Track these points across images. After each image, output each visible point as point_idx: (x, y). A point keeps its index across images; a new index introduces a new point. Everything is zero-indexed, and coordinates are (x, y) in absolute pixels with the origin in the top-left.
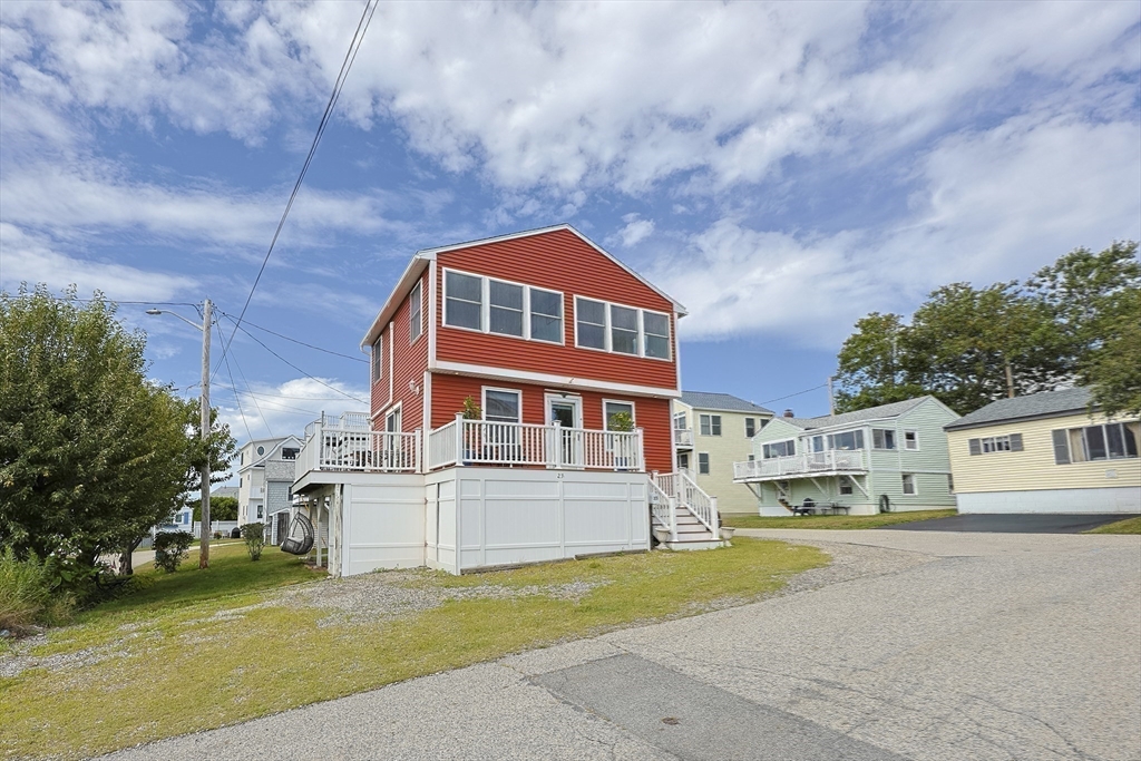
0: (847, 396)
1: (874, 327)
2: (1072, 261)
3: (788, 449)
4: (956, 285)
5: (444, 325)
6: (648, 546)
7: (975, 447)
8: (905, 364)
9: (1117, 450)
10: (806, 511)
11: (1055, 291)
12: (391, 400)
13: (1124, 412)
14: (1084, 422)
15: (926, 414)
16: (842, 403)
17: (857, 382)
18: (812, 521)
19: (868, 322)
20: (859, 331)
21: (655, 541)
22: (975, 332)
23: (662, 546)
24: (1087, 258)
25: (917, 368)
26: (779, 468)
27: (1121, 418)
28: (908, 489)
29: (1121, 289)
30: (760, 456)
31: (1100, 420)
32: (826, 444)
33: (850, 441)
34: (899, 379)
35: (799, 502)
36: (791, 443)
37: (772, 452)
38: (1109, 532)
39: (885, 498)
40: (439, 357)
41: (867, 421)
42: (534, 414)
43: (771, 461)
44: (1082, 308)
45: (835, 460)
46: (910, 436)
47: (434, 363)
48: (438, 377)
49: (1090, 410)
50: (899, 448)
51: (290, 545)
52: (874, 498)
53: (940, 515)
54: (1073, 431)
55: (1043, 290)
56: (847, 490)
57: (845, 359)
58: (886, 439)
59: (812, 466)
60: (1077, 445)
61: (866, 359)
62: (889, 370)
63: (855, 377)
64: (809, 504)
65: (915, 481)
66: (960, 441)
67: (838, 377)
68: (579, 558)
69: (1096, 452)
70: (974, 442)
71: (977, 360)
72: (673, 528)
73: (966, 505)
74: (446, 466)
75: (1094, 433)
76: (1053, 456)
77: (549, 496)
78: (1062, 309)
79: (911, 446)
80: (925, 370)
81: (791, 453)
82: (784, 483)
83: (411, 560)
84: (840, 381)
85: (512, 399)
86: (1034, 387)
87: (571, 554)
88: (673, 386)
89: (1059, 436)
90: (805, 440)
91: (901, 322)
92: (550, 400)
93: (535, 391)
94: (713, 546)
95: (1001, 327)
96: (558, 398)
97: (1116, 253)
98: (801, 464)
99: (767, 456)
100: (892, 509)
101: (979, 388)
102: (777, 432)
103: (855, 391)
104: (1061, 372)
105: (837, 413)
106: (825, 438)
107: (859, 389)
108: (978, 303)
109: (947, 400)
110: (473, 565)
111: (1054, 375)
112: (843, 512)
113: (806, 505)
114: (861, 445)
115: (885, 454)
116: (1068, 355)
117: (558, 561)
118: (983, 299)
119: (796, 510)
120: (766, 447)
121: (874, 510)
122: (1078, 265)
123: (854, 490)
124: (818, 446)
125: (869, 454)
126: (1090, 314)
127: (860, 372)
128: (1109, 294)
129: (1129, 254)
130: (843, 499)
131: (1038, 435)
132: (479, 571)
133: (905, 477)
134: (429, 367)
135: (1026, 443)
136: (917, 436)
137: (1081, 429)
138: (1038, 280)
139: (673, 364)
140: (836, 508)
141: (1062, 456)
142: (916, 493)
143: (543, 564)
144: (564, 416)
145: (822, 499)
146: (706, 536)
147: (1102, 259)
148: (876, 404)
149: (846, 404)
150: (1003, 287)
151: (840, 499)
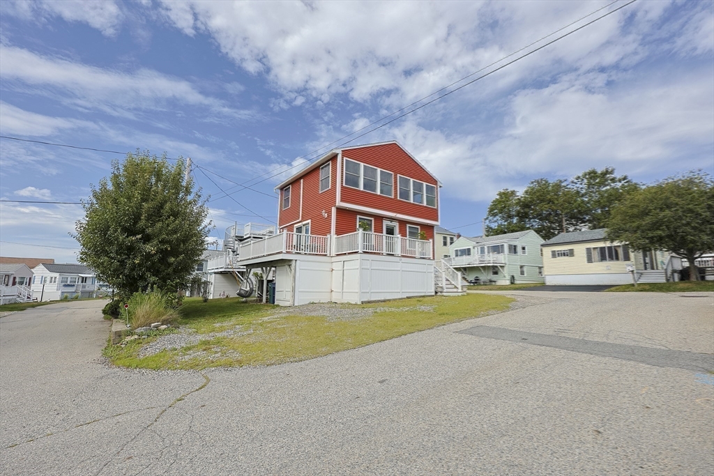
0: (491, 228)
1: (506, 196)
2: (589, 173)
3: (467, 252)
4: (542, 179)
5: (344, 185)
6: (434, 294)
7: (554, 254)
8: (518, 214)
9: (611, 258)
10: (476, 283)
11: (582, 187)
12: (300, 219)
13: (617, 241)
14: (601, 245)
15: (529, 239)
16: (488, 231)
17: (496, 221)
18: (480, 287)
19: (504, 193)
20: (498, 197)
21: (436, 293)
22: (550, 201)
23: (439, 294)
24: (594, 172)
25: (523, 216)
26: (464, 261)
27: (616, 243)
28: (522, 273)
29: (608, 187)
30: (453, 255)
31: (608, 244)
32: (486, 250)
33: (497, 249)
34: (515, 220)
35: (471, 277)
36: (469, 250)
37: (459, 253)
38: (612, 291)
39: (513, 277)
40: (342, 200)
41: (505, 240)
42: (378, 230)
43: (459, 258)
44: (593, 195)
45: (491, 259)
46: (524, 248)
47: (339, 203)
48: (339, 210)
49: (604, 239)
50: (518, 254)
51: (243, 292)
52: (508, 277)
53: (539, 285)
54: (594, 248)
55: (578, 185)
56: (496, 273)
57: (491, 210)
58: (513, 249)
59: (481, 261)
60: (596, 255)
61: (501, 211)
62: (510, 217)
63: (495, 219)
64: (477, 279)
65: (525, 269)
66: (547, 251)
67: (487, 219)
68: (408, 298)
69: (603, 258)
70: (553, 252)
71: (550, 214)
72: (444, 285)
73: (550, 281)
74: (349, 253)
75: (602, 249)
76: (586, 259)
77: (396, 269)
78: (586, 194)
79: (524, 253)
80: (527, 218)
81: (469, 254)
82: (465, 269)
83: (324, 298)
84: (488, 221)
85: (369, 223)
86: (573, 228)
87: (405, 296)
88: (437, 220)
89: (588, 249)
90: (476, 248)
91: (517, 194)
92: (385, 223)
93: (379, 218)
94: (460, 294)
95: (561, 200)
96: (389, 223)
97: (607, 172)
98: (474, 260)
99: (457, 256)
100: (516, 282)
101: (550, 228)
102: (461, 244)
103: (495, 226)
104: (583, 222)
105: (487, 236)
106: (486, 247)
107: (496, 224)
108: (550, 188)
109: (538, 231)
110: (366, 300)
111: (581, 223)
112: (494, 283)
113: (476, 280)
114: (503, 252)
115: (513, 257)
116: (587, 215)
117: (400, 299)
118: (553, 187)
119: (471, 282)
120: (457, 251)
121: (508, 283)
122: (592, 175)
123: (499, 273)
124: (482, 251)
125: (506, 256)
126: (596, 197)
127: (497, 217)
128: (604, 189)
129: (612, 172)
130: (494, 277)
131: (580, 250)
132: (369, 302)
133: (521, 267)
134: (337, 205)
135: (575, 253)
136: (526, 248)
137: (597, 248)
138: (576, 181)
139: (437, 210)
140: (491, 281)
141: (590, 260)
142: (525, 275)
143: (394, 300)
144: (390, 231)
145: (484, 277)
146: (455, 290)
147: (601, 174)
148: (505, 233)
149: (491, 232)
150: (561, 182)
151: (491, 276)
